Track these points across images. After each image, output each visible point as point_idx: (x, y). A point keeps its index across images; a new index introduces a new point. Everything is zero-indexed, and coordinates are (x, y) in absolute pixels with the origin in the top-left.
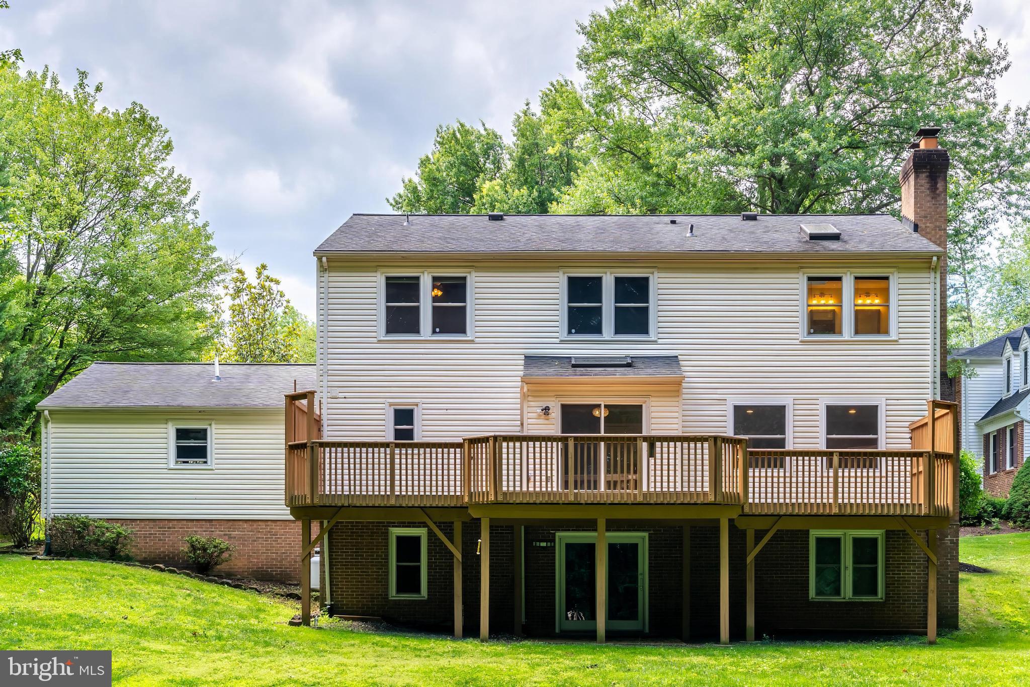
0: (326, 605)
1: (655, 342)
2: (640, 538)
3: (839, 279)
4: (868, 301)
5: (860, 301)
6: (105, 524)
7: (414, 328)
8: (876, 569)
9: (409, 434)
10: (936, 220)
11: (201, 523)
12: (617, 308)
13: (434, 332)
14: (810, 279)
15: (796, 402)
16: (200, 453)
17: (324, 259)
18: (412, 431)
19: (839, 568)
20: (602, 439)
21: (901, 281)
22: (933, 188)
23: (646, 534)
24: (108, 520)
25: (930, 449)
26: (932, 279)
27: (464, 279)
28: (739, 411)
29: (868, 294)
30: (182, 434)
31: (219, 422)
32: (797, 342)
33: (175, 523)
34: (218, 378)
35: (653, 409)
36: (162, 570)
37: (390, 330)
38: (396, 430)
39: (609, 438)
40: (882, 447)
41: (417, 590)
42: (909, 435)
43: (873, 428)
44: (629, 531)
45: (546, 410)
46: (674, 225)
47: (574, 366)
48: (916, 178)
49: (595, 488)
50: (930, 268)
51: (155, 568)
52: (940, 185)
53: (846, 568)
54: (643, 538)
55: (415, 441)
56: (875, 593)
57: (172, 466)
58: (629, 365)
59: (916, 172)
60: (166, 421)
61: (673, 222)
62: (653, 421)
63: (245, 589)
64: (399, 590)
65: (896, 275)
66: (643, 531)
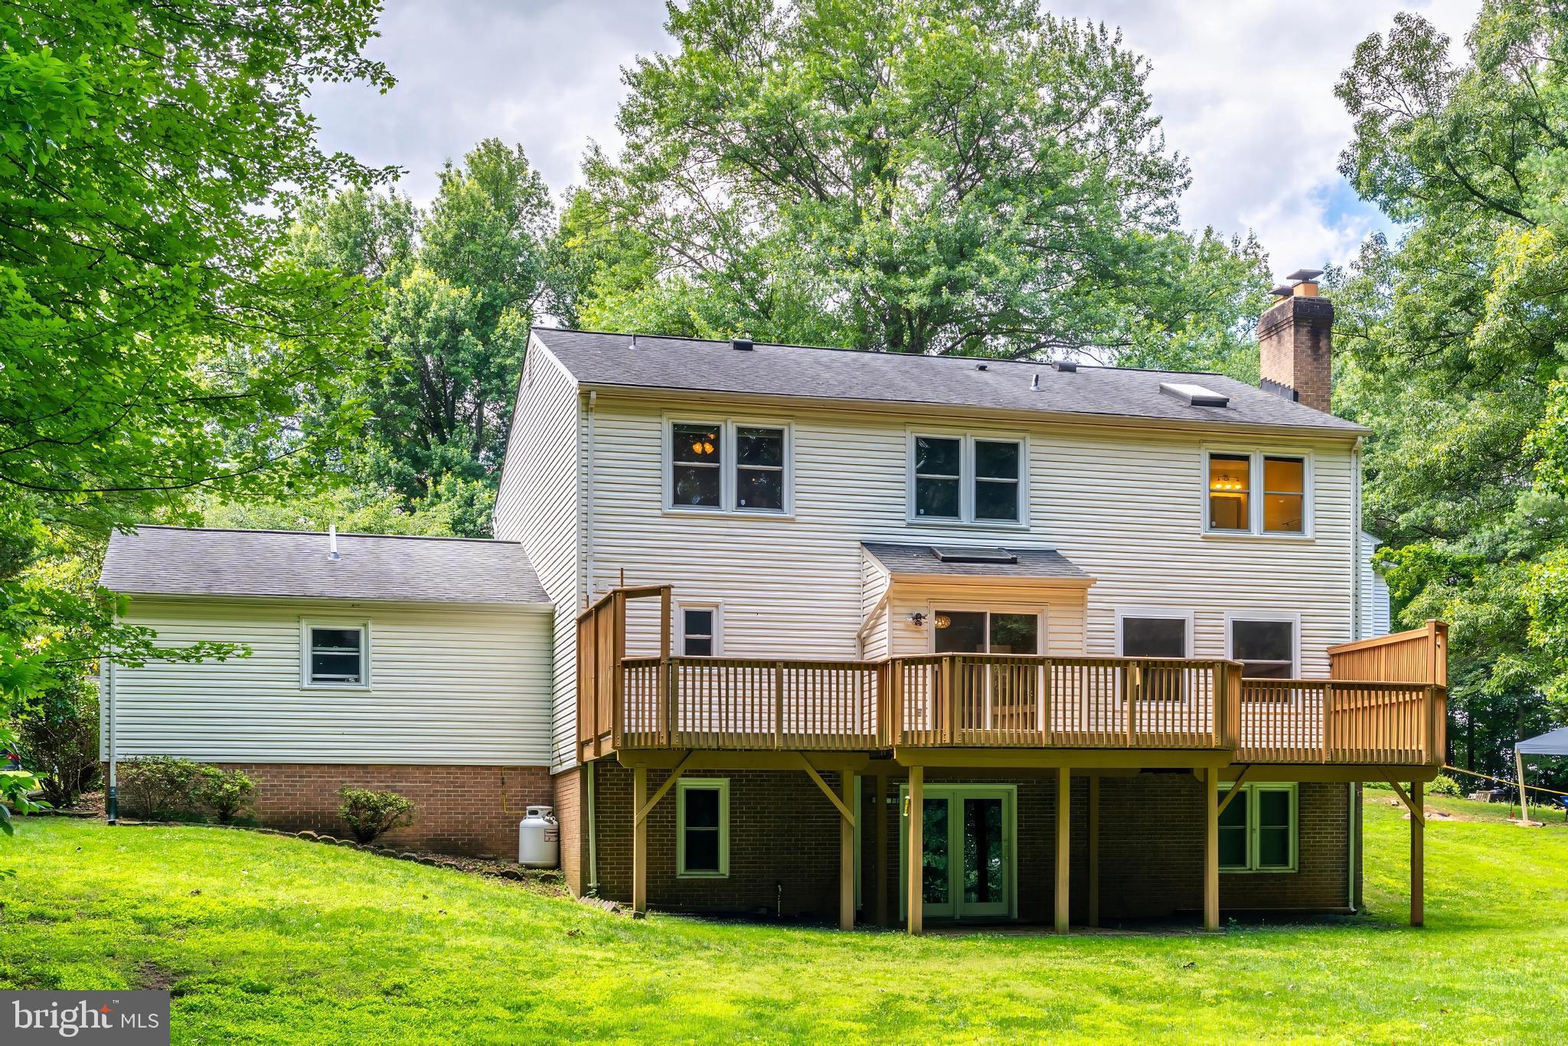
0: (590, 889)
1: (1026, 531)
2: (1005, 792)
3: (1246, 458)
4: (1228, 487)
5: (1218, 486)
6: (219, 772)
7: (712, 499)
8: (1285, 833)
9: (705, 647)
10: (1319, 388)
11: (350, 769)
12: (978, 483)
13: (739, 505)
14: (1213, 456)
15: (1198, 615)
16: (349, 667)
17: (593, 395)
18: (708, 642)
19: (1243, 831)
20: (989, 660)
21: (1318, 465)
22: (1315, 347)
23: (1014, 787)
24: (220, 765)
25: (1430, 682)
26: (1353, 465)
27: (780, 432)
28: (1131, 626)
29: (1226, 477)
30: (321, 638)
31: (377, 620)
32: (1198, 538)
33: (311, 769)
34: (336, 555)
35: (1051, 621)
36: (314, 840)
37: (679, 499)
38: (688, 641)
39: (997, 660)
40: (1297, 676)
41: (714, 865)
42: (1327, 662)
43: (1285, 652)
44: (994, 782)
45: (918, 619)
46: (983, 373)
47: (945, 560)
48: (1296, 332)
49: (979, 726)
50: (1350, 450)
51: (305, 837)
52: (1323, 343)
53: (1252, 830)
54: (1010, 793)
55: (715, 656)
56: (1285, 862)
57: (306, 686)
58: (1013, 561)
59: (1296, 325)
60: (299, 618)
61: (983, 368)
62: (1051, 637)
63: (440, 867)
64: (689, 865)
65: (1313, 457)
66: (1013, 782)
